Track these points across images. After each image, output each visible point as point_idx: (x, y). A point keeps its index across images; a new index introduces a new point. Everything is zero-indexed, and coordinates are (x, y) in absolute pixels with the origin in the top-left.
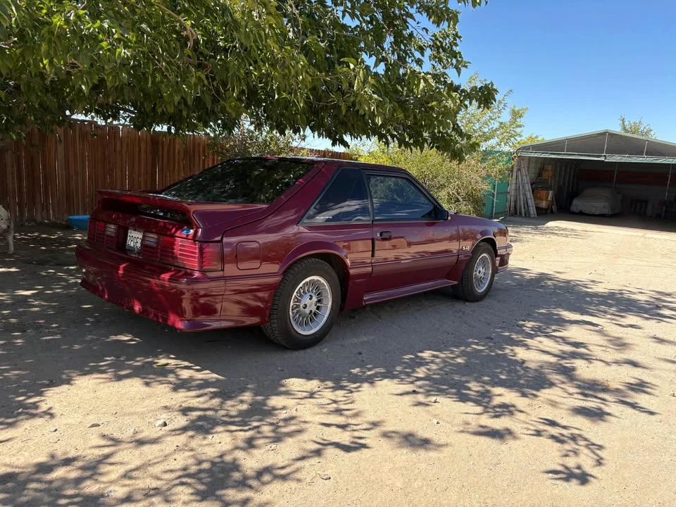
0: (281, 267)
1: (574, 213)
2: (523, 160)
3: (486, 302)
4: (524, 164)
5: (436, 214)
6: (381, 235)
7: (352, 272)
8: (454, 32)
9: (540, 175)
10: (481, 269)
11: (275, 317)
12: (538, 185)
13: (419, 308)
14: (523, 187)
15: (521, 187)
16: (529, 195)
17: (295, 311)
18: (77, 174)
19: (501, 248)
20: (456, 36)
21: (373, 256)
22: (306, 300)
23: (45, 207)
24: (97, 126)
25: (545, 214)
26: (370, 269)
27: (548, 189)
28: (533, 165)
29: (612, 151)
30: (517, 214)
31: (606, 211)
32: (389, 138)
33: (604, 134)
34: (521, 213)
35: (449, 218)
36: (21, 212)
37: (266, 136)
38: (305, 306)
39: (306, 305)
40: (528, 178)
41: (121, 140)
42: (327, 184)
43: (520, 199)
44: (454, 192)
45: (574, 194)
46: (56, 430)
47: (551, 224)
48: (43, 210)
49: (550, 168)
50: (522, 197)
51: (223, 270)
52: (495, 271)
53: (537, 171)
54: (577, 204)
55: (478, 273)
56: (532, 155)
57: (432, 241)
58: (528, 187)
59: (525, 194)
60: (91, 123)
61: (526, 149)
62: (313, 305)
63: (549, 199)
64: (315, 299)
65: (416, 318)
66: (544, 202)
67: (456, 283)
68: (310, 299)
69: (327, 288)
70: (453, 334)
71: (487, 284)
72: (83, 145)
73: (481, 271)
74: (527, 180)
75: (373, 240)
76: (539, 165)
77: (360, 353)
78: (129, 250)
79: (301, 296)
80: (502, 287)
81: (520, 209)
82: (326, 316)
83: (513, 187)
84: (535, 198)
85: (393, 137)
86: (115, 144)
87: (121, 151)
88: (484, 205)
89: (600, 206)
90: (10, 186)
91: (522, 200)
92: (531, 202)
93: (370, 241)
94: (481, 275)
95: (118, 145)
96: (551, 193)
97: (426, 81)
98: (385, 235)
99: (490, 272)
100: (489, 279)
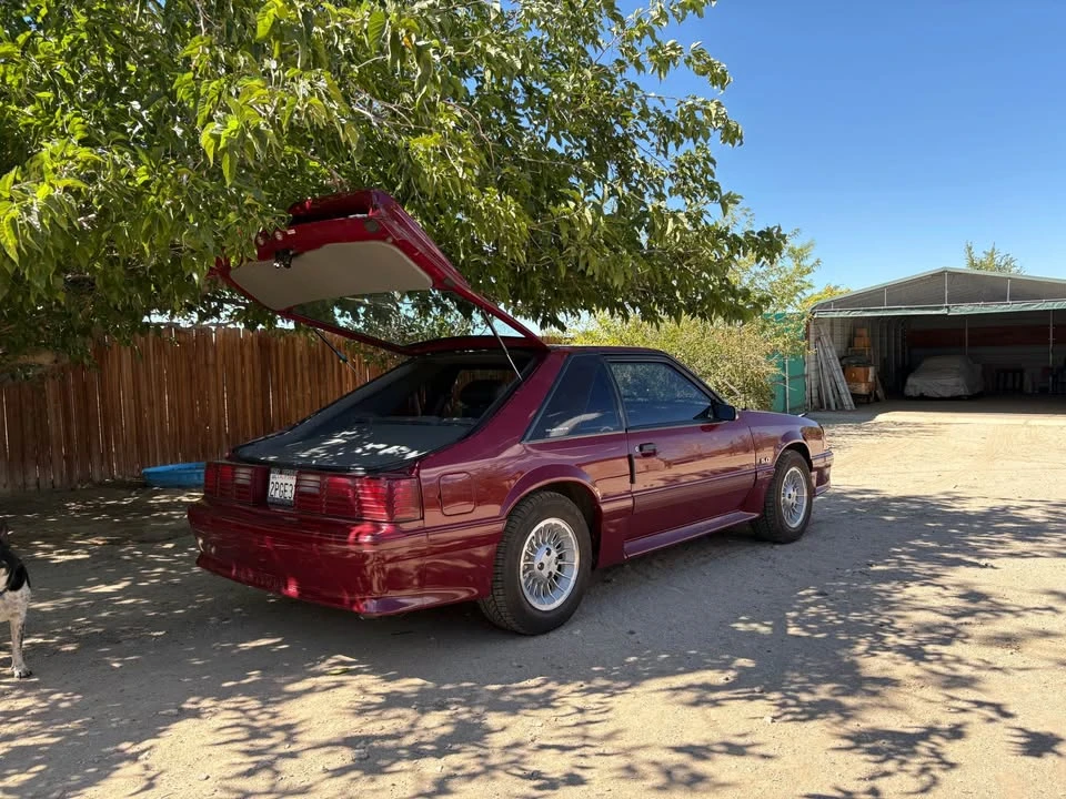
0: (503, 510)
1: (911, 398)
2: (822, 323)
3: (805, 542)
4: (825, 330)
5: (717, 413)
6: (641, 449)
7: (605, 508)
8: (705, 155)
9: (851, 344)
10: (791, 492)
11: (499, 585)
12: (849, 360)
13: (706, 559)
14: (828, 364)
15: (824, 365)
16: (839, 375)
17: (527, 575)
18: (151, 404)
19: (817, 458)
20: (709, 159)
21: (632, 481)
22: (542, 557)
23: (106, 458)
24: (179, 330)
25: (867, 404)
26: (629, 503)
27: (867, 364)
28: (838, 330)
29: (958, 299)
30: (823, 406)
31: (962, 391)
32: (628, 307)
33: (941, 274)
34: (829, 405)
35: (737, 417)
36: (70, 469)
37: (433, 324)
38: (542, 566)
39: (542, 564)
40: (834, 351)
41: (215, 347)
42: (556, 382)
43: (825, 383)
44: (725, 380)
45: (907, 369)
46: (208, 778)
47: (881, 418)
48: (102, 464)
49: (864, 332)
50: (827, 380)
51: (423, 518)
52: (812, 493)
53: (846, 338)
54: (915, 384)
55: (787, 498)
56: (836, 315)
57: (701, 457)
58: (836, 365)
59: (831, 376)
60: (170, 326)
61: (825, 306)
62: (553, 562)
63: (870, 379)
64: (554, 554)
65: (704, 575)
66: (863, 385)
67: (757, 515)
68: (548, 554)
69: (570, 535)
70: (765, 592)
71: (802, 515)
72: (160, 359)
73: (792, 495)
74: (832, 353)
75: (630, 458)
76: (847, 331)
77: (632, 633)
78: (272, 503)
79: (533, 550)
80: (823, 518)
81: (828, 399)
82: (573, 578)
83: (812, 366)
84: (849, 380)
85: (633, 305)
86: (206, 355)
87: (215, 366)
88: (773, 396)
89: (951, 384)
90: (53, 431)
91: (828, 384)
92: (843, 387)
93: (627, 460)
94: (793, 500)
95: (211, 354)
96: (871, 370)
97: (676, 220)
98: (647, 449)
99: (805, 495)
100: (805, 505)
